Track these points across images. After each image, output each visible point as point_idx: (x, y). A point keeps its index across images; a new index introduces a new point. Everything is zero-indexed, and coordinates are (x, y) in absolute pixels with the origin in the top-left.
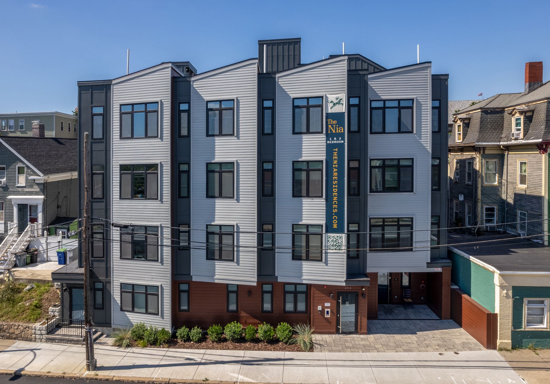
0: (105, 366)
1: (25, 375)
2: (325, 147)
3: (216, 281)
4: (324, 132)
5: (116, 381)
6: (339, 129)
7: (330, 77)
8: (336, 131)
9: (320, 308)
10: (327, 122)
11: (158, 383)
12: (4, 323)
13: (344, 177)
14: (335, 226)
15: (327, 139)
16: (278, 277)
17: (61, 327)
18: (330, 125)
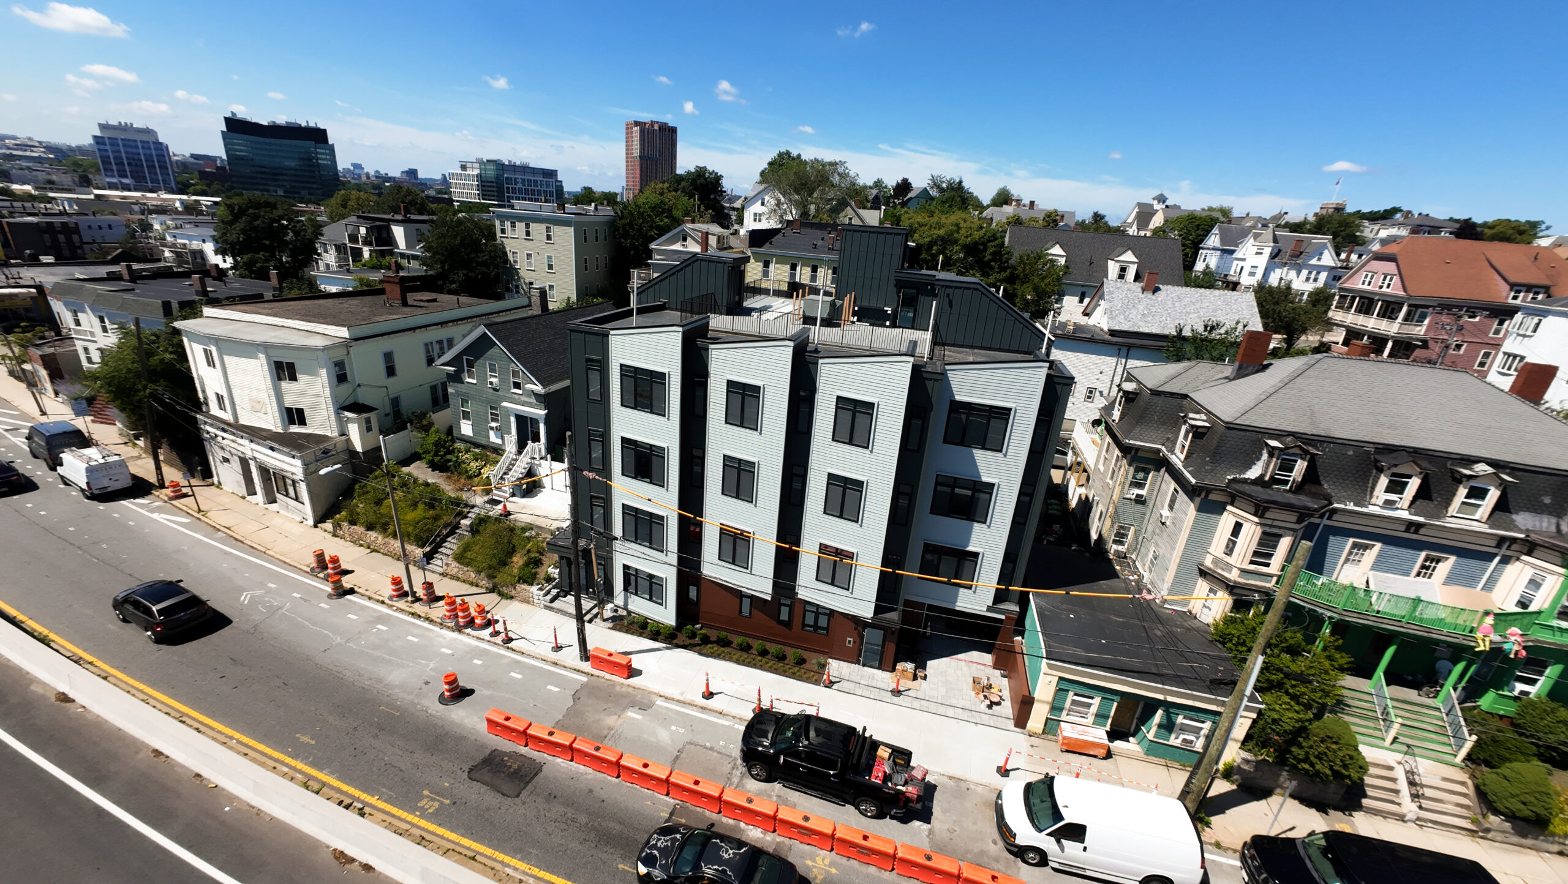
3: (728, 584)
17: (561, 595)
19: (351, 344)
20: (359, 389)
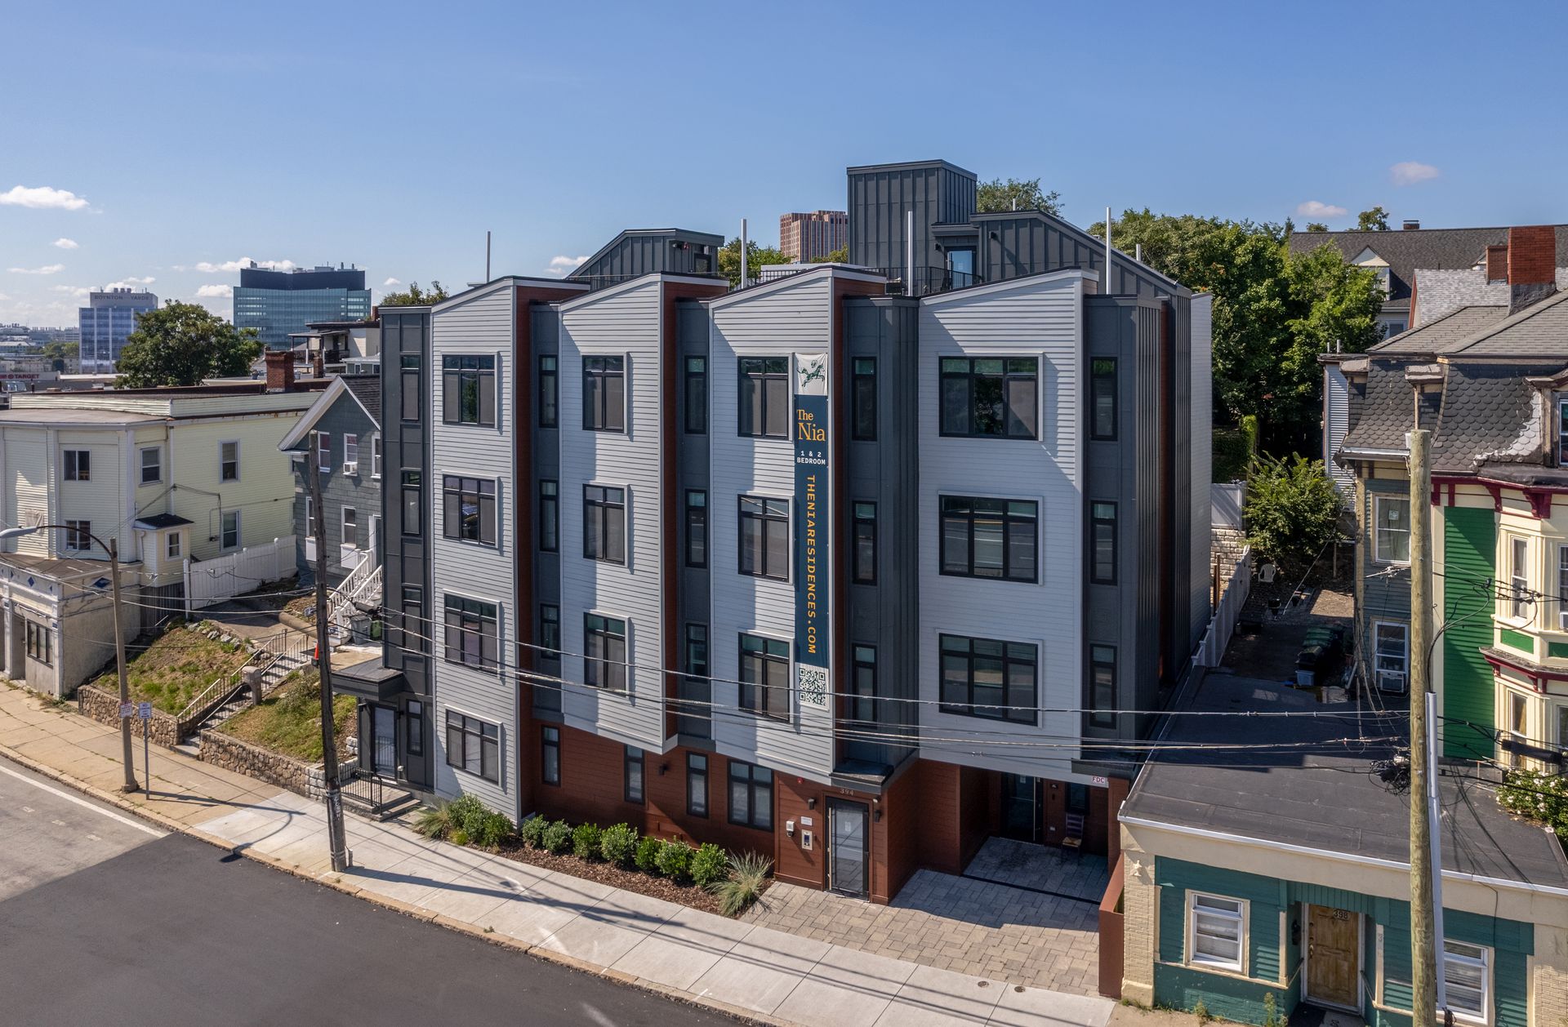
0: (366, 867)
1: (246, 857)
2: (793, 469)
3: (600, 733)
4: (791, 438)
5: (361, 898)
6: (817, 434)
7: (802, 314)
8: (812, 437)
9: (790, 825)
10: (796, 415)
11: (417, 917)
12: (271, 755)
13: (827, 543)
14: (812, 649)
15: (797, 455)
16: (717, 743)
17: (359, 778)
18: (802, 421)
19: (171, 424)
20: (173, 493)
